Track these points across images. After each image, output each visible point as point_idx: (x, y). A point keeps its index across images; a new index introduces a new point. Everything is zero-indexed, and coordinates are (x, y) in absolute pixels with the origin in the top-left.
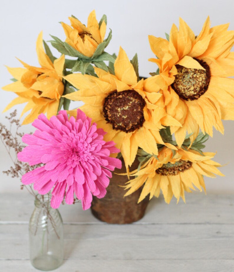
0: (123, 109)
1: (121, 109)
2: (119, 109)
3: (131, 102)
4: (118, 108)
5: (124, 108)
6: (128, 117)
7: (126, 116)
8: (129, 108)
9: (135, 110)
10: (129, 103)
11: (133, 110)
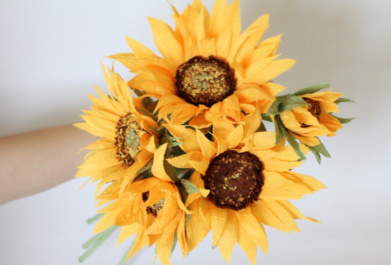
0: (232, 178)
1: (228, 177)
2: (226, 179)
3: (242, 168)
4: (225, 177)
5: (233, 176)
6: (237, 189)
7: (236, 188)
8: (239, 175)
9: (248, 178)
10: (240, 169)
11: (245, 178)
